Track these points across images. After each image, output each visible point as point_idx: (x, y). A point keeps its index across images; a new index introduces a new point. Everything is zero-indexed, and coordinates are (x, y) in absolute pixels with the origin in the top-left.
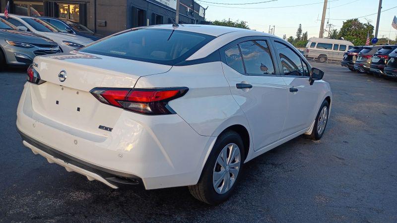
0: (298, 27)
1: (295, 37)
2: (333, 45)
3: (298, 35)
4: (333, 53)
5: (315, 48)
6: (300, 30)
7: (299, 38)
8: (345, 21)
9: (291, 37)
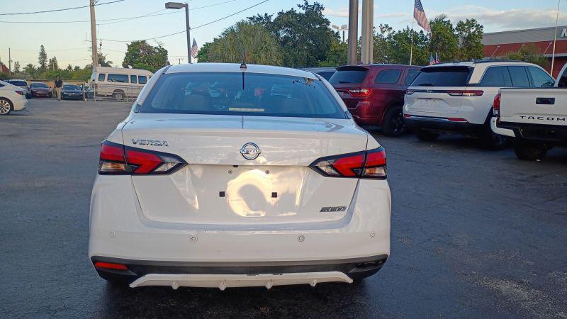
0: (39, 50)
1: (37, 65)
2: (130, 77)
3: (43, 63)
4: (132, 88)
5: (106, 82)
6: (43, 55)
7: (43, 66)
8: (130, 44)
9: (30, 65)
